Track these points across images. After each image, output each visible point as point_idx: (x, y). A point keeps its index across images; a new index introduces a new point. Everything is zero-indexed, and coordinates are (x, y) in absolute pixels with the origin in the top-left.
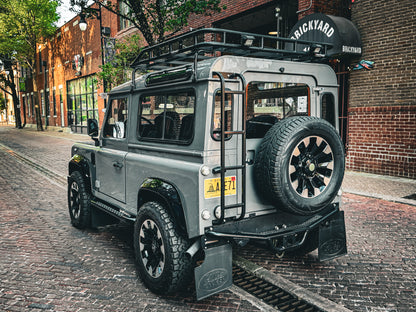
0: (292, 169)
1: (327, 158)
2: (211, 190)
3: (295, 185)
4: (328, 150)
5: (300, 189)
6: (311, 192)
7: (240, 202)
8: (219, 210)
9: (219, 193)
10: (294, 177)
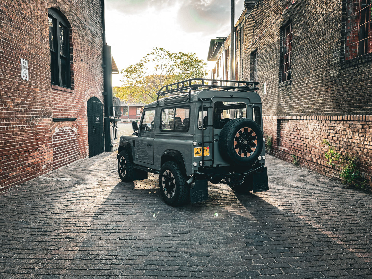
0: (235, 143)
1: (254, 138)
2: (197, 153)
3: (237, 151)
4: (254, 134)
5: (240, 153)
6: (245, 154)
7: (211, 159)
8: (201, 162)
9: (201, 154)
10: (237, 147)
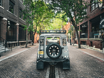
0: (50, 51)
4: (58, 48)
6: (54, 55)
10: (50, 52)
